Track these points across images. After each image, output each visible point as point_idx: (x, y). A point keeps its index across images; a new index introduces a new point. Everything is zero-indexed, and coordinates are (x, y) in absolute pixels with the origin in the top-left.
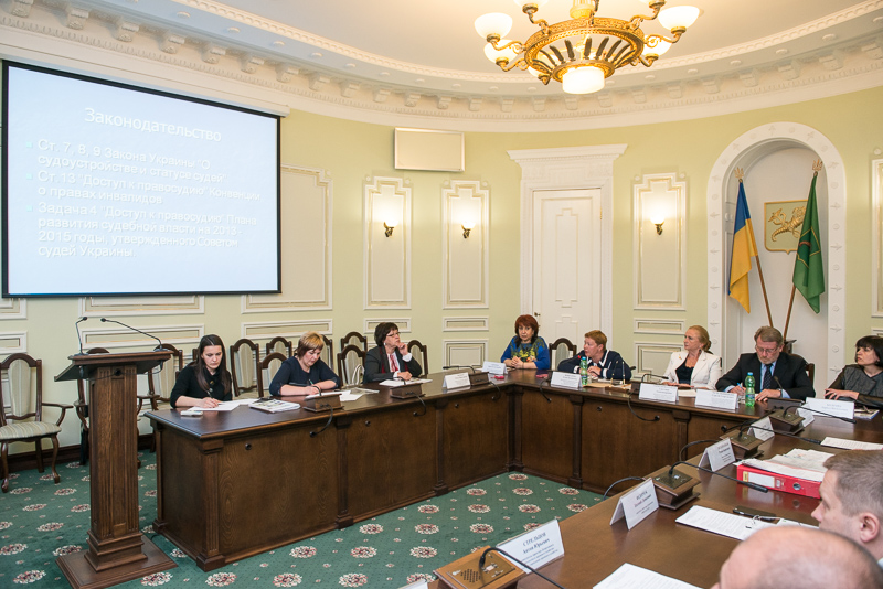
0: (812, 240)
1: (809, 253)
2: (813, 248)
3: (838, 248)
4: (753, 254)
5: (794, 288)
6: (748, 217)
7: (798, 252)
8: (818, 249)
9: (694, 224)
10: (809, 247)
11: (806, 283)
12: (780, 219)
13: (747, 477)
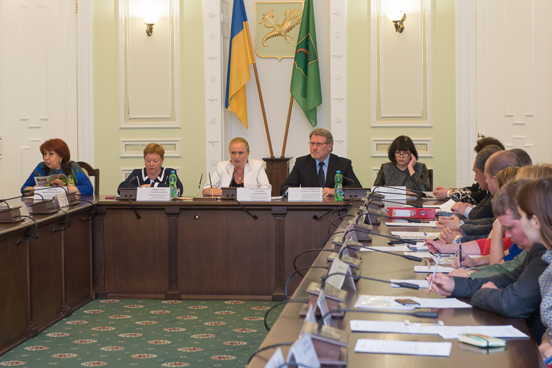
0: (310, 48)
1: (306, 62)
2: (311, 56)
3: (339, 57)
4: (250, 61)
5: (292, 97)
6: (245, 19)
7: (295, 59)
8: (316, 57)
9: (188, 24)
10: (307, 56)
11: (305, 94)
12: (272, 22)
13: (395, 214)
